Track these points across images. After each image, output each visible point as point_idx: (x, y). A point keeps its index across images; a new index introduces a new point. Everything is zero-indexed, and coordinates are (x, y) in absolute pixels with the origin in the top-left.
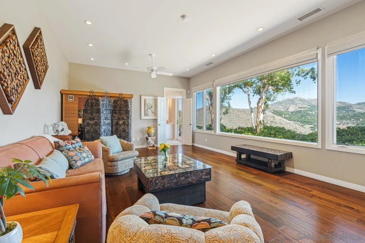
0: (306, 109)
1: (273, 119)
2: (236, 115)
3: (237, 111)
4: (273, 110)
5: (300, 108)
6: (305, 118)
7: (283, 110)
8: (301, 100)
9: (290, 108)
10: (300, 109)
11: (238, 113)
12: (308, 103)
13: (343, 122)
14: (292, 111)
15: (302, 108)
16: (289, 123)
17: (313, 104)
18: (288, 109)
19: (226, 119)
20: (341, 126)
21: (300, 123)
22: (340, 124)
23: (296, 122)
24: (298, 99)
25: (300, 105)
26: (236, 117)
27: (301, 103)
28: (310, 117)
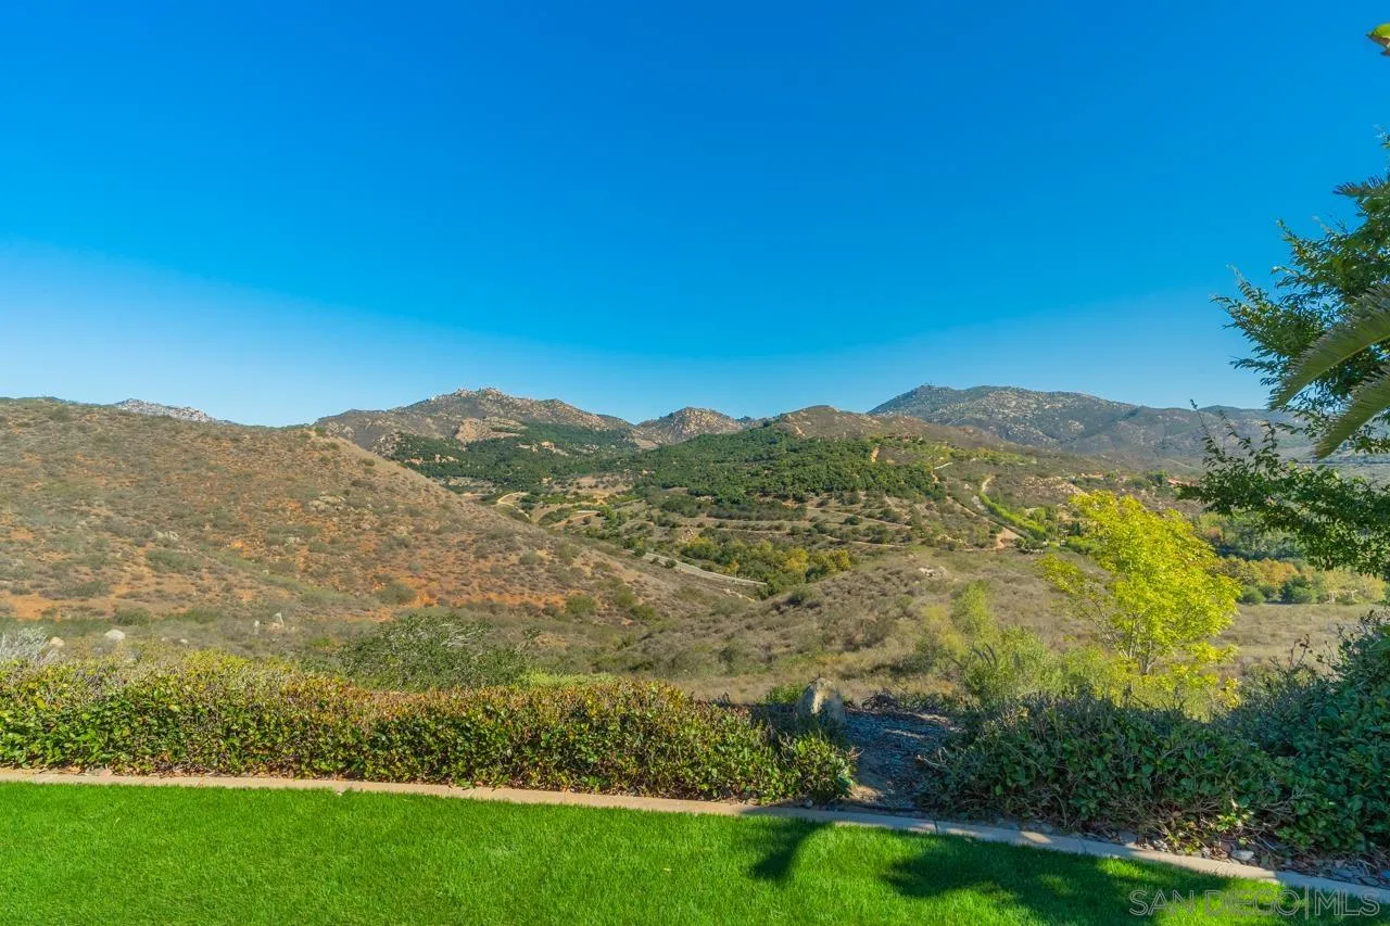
0: (513, 435)
1: (366, 471)
2: (186, 451)
3: (193, 434)
4: (401, 435)
5: (494, 430)
6: (509, 466)
7: (437, 436)
8: (501, 401)
9: (461, 428)
10: (494, 435)
11: (198, 444)
12: (521, 414)
13: (605, 479)
14: (470, 441)
15: (500, 430)
16: (427, 486)
17: (534, 419)
18: (457, 432)
19: (121, 474)
20: (598, 492)
21: (491, 484)
22: (596, 486)
23: (480, 483)
24: (490, 397)
25: (496, 418)
26: (184, 462)
27: (502, 412)
28: (522, 462)
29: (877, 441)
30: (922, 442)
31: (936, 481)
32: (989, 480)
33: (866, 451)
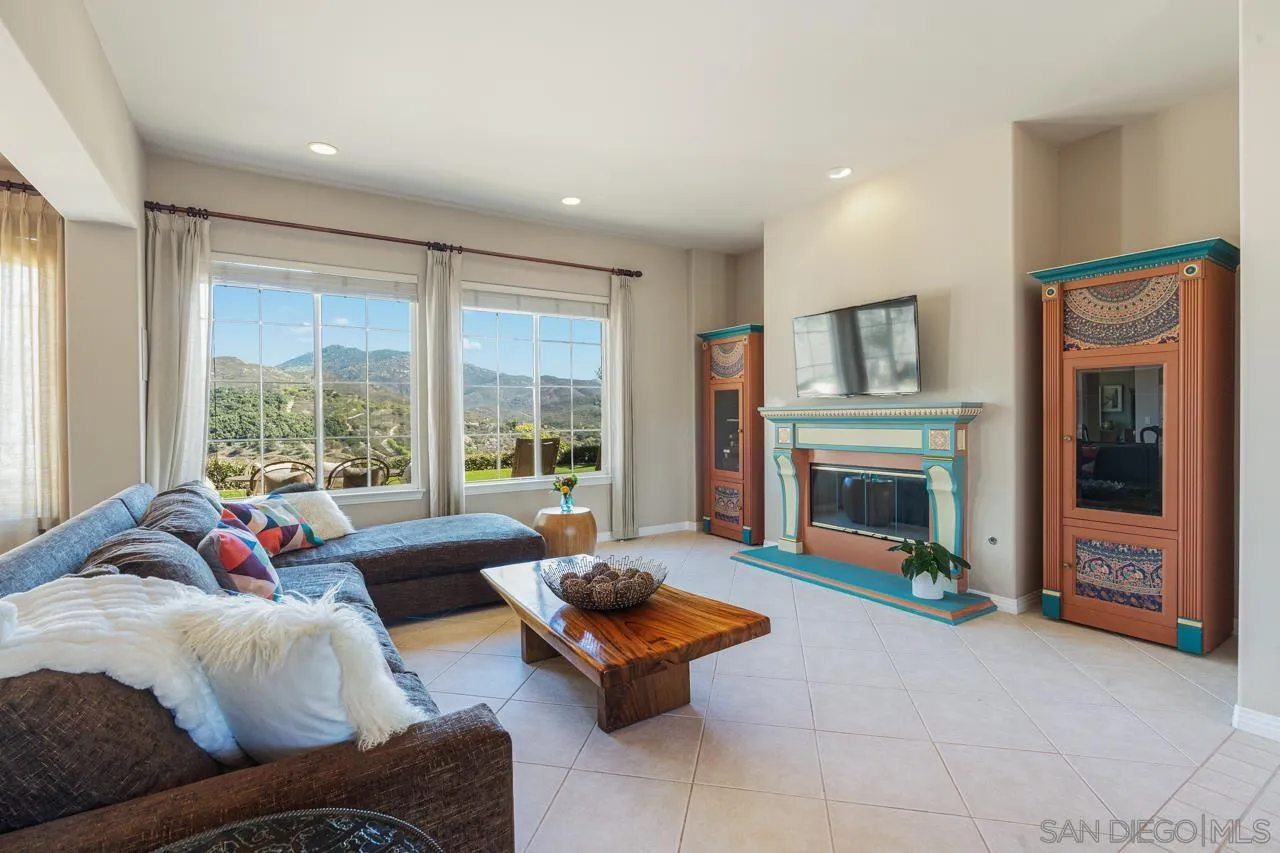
29: (292, 394)
30: (335, 396)
31: (350, 429)
32: (395, 427)
33: (280, 402)
